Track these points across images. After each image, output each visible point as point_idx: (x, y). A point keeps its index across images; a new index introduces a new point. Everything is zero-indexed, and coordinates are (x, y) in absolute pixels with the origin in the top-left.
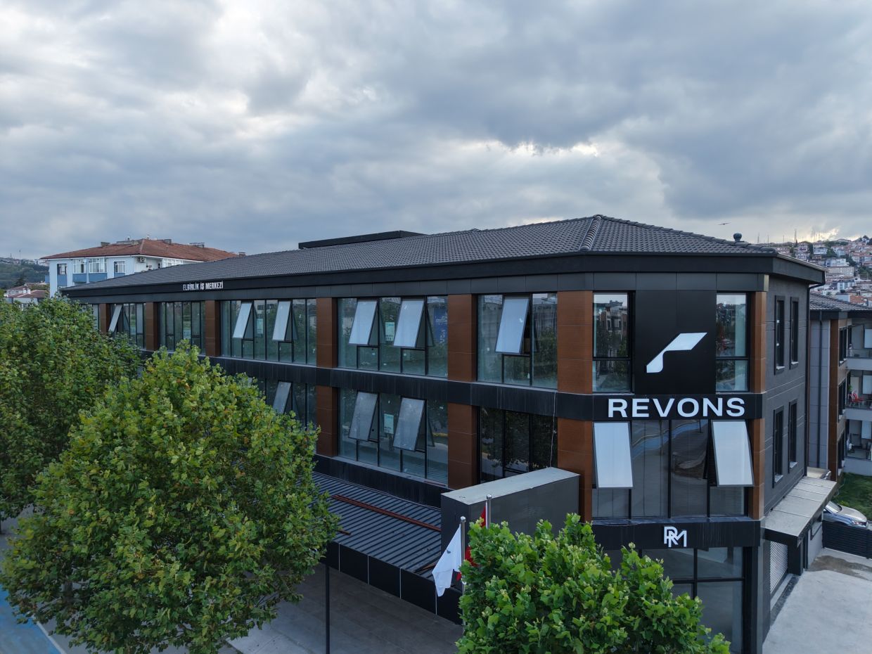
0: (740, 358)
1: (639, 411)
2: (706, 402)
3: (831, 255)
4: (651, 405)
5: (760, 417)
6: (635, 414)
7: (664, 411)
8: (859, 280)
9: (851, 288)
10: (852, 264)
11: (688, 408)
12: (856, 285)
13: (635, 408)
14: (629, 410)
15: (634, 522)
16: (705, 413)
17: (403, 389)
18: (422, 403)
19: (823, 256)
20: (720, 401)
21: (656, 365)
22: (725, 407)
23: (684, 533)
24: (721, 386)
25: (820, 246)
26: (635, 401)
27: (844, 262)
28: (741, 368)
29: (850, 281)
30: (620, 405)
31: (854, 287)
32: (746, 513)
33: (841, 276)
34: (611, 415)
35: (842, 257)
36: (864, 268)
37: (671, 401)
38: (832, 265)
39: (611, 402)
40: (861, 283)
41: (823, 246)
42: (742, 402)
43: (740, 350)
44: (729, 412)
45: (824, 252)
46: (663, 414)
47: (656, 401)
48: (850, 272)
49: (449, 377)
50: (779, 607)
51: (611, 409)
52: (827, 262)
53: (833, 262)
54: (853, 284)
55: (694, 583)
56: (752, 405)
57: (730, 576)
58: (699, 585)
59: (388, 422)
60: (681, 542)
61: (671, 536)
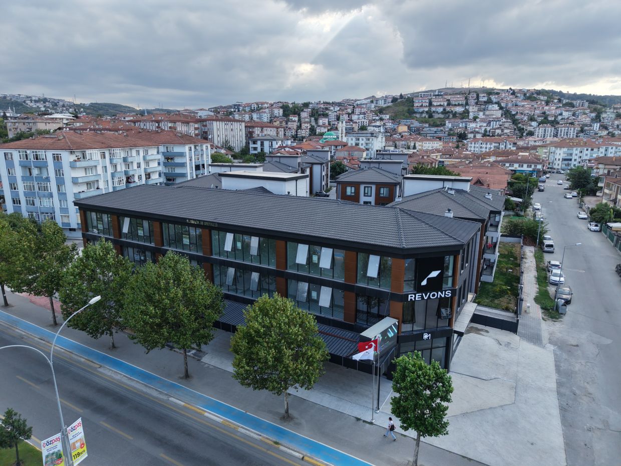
0: (450, 277)
1: (418, 298)
2: (439, 293)
3: (489, 102)
4: (422, 296)
5: (455, 295)
6: (417, 299)
7: (426, 296)
8: (504, 120)
9: (499, 126)
10: (501, 108)
11: (434, 295)
12: (502, 124)
13: (417, 297)
14: (415, 298)
15: (414, 333)
16: (439, 297)
17: (322, 283)
18: (331, 289)
19: (485, 102)
20: (444, 292)
21: (424, 283)
22: (445, 294)
23: (430, 335)
24: (444, 286)
25: (483, 95)
26: (417, 295)
27: (496, 107)
28: (450, 280)
29: (498, 121)
30: (412, 296)
31: (500, 125)
32: (449, 326)
33: (494, 116)
34: (409, 300)
35: (496, 103)
36: (508, 111)
37: (429, 294)
38: (489, 109)
39: (409, 296)
40: (505, 122)
41: (485, 95)
42: (450, 292)
43: (450, 273)
44: (446, 296)
45: (485, 99)
46: (425, 298)
47: (424, 294)
48: (499, 114)
49: (345, 281)
50: (455, 350)
51: (409, 298)
52: (486, 106)
53: (490, 106)
54: (501, 123)
55: (431, 349)
56: (453, 292)
57: (442, 346)
58: (433, 350)
59: (314, 295)
60: (428, 338)
61: (426, 336)
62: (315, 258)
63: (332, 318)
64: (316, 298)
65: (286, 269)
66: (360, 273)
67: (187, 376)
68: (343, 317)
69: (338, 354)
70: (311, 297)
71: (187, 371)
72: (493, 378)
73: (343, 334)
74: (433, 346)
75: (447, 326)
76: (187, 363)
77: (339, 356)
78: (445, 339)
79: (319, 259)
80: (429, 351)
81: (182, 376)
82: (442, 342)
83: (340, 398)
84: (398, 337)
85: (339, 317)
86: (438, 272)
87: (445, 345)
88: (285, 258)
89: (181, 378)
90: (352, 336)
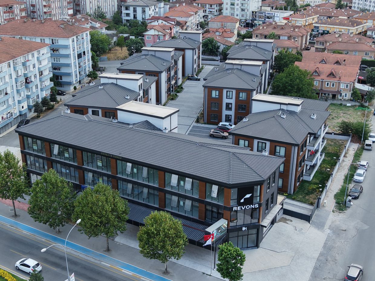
2: (251, 206)
11: (248, 207)
13: (238, 208)
15: (238, 227)
16: (251, 208)
17: (186, 197)
18: (191, 201)
21: (242, 201)
22: (255, 206)
23: (246, 228)
28: (258, 198)
30: (235, 208)
34: (234, 210)
37: (245, 206)
42: (258, 205)
43: (258, 195)
44: (255, 207)
46: (243, 209)
47: (242, 207)
49: (199, 197)
55: (248, 235)
56: (260, 205)
57: (255, 233)
58: (249, 236)
59: (182, 203)
60: (245, 229)
61: (244, 229)
62: (182, 183)
63: (192, 217)
64: (182, 205)
65: (165, 187)
66: (208, 193)
67: (108, 250)
68: (198, 217)
69: (194, 240)
70: (180, 204)
71: (108, 247)
72: (283, 251)
73: (198, 227)
74: (249, 233)
75: (257, 223)
76: (108, 243)
77: (194, 241)
78: (256, 229)
79: (184, 184)
80: (247, 236)
81: (105, 250)
82: (254, 231)
83: (195, 262)
84: (228, 229)
85: (196, 217)
86: (251, 194)
87: (256, 233)
88: (164, 182)
89: (105, 251)
90: (203, 228)
